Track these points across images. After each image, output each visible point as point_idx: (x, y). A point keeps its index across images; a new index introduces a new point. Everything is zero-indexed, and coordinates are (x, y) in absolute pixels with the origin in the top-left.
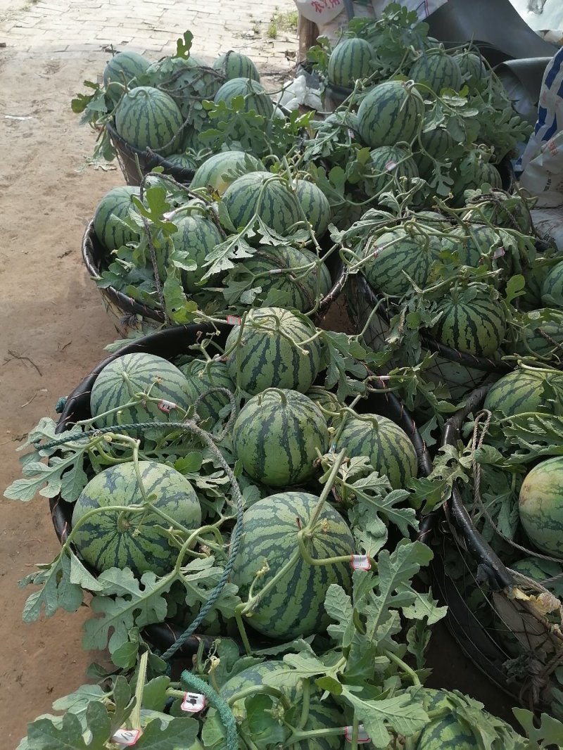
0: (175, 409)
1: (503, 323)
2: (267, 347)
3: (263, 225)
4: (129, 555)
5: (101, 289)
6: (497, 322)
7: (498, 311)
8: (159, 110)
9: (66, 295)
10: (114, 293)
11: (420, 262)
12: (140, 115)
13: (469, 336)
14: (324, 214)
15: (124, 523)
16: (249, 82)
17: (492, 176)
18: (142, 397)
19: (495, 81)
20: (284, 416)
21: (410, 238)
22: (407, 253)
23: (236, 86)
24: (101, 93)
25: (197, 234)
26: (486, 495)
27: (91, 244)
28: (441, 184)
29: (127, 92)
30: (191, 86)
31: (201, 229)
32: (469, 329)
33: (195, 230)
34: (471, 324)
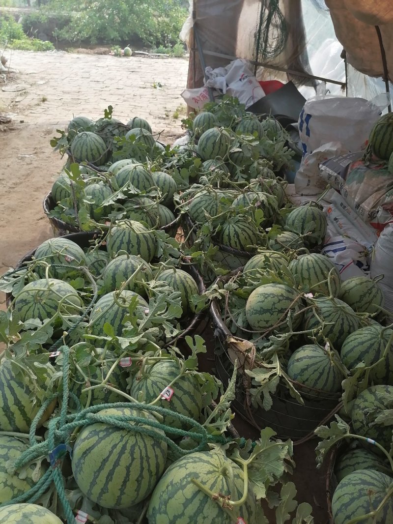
0: (74, 260)
1: (254, 234)
2: (124, 235)
3: (132, 186)
4: (39, 313)
5: (50, 218)
6: (250, 233)
7: (251, 227)
8: (93, 142)
9: (38, 238)
10: (56, 220)
11: (213, 205)
12: (83, 145)
13: (236, 239)
14: (172, 187)
15: (38, 298)
16: (141, 129)
17: (269, 174)
18: (57, 252)
19: (284, 132)
20: (126, 263)
21: (208, 194)
22: (206, 201)
23: (134, 132)
24: (65, 136)
25: (100, 191)
26: (233, 310)
27: (49, 201)
28: (240, 177)
29: (77, 134)
30: (111, 132)
31: (102, 189)
32: (235, 235)
33: (98, 189)
34: (236, 233)
